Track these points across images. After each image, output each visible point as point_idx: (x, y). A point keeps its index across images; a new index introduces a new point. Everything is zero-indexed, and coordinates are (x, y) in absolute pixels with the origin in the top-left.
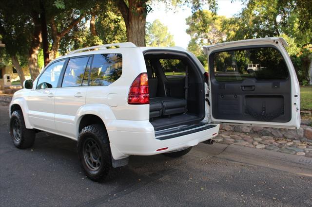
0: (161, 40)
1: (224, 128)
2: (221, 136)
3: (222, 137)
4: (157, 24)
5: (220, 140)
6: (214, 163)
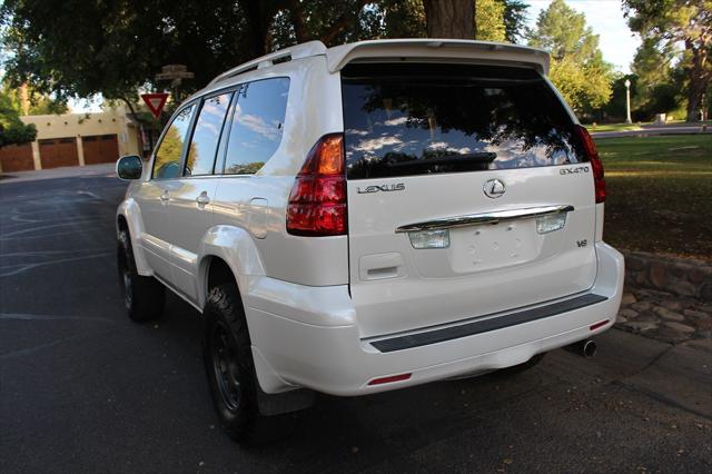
0: (569, 49)
1: (670, 287)
2: (656, 313)
3: (659, 316)
4: (558, 11)
5: (650, 326)
6: (606, 406)
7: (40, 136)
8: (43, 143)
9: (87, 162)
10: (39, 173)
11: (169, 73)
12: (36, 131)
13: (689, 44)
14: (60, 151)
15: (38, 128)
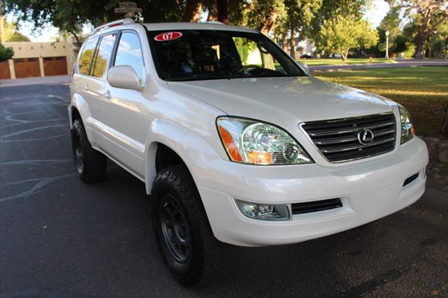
7: (16, 56)
8: (16, 61)
9: (47, 74)
10: (14, 81)
11: (124, 8)
12: (14, 52)
13: (420, 12)
14: (28, 67)
15: (14, 50)
